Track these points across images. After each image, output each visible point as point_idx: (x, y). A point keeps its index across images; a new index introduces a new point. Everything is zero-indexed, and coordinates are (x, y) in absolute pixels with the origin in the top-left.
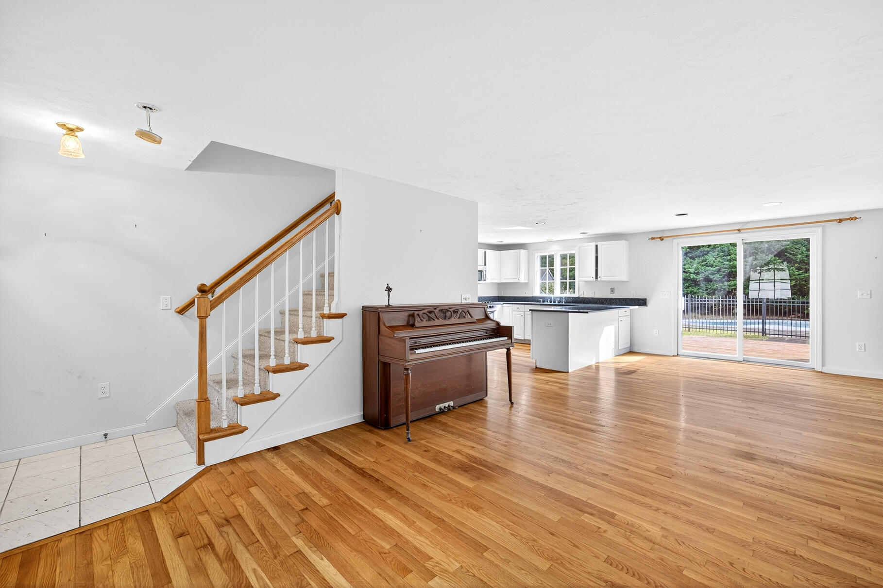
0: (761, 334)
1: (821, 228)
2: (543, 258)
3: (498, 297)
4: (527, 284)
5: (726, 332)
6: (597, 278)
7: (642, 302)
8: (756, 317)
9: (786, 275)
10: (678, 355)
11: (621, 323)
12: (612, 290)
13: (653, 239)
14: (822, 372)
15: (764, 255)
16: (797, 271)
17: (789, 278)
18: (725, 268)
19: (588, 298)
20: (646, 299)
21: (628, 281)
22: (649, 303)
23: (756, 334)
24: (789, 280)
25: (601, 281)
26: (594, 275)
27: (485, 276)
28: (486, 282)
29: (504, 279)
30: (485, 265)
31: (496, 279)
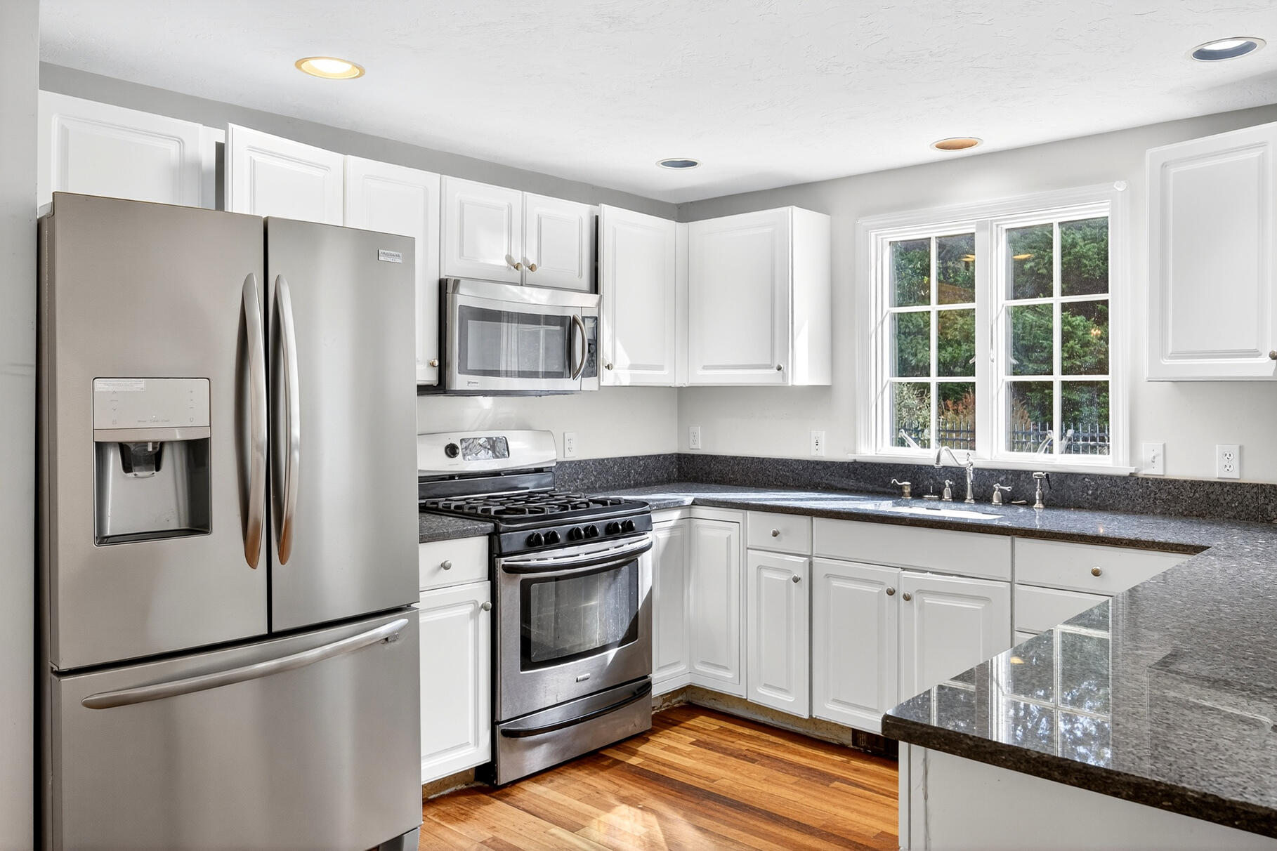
3: (679, 456)
27: (593, 346)
28: (602, 384)
29: (705, 368)
30: (595, 288)
31: (661, 368)
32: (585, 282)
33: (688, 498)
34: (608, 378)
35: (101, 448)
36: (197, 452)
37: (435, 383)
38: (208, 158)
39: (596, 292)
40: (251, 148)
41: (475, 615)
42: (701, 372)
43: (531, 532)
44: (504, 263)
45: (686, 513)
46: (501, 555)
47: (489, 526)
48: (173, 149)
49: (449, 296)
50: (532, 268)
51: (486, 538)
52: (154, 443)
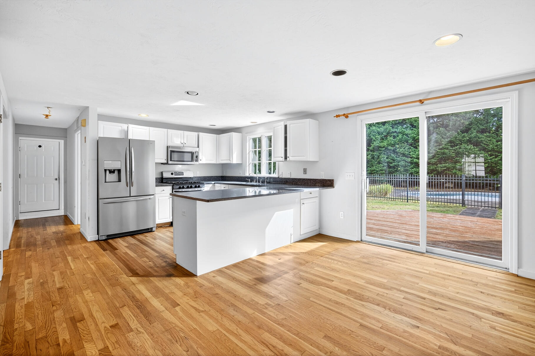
0: (461, 205)
1: (517, 92)
2: (254, 140)
3: (222, 176)
4: (241, 164)
5: (435, 203)
6: (286, 158)
7: (328, 184)
8: (458, 190)
9: (482, 160)
10: (361, 240)
11: (302, 206)
12: (305, 171)
13: (338, 116)
14: (518, 276)
15: (466, 145)
16: (489, 157)
17: (484, 161)
18: (439, 155)
19: (285, 178)
20: (333, 180)
21: (318, 161)
22: (337, 184)
23: (458, 205)
24: (484, 162)
25: (290, 161)
26: (283, 155)
27: (197, 157)
28: (199, 163)
29: (221, 160)
30: (198, 147)
31: (213, 160)
32: (196, 146)
33: (213, 182)
34: (200, 162)
35: (105, 170)
36: (119, 171)
37: (166, 163)
38: (126, 129)
39: (199, 147)
40: (132, 127)
41: (169, 198)
42: (220, 161)
43: (179, 186)
44: (179, 143)
45: (213, 185)
46: (174, 189)
47: (172, 185)
48: (120, 128)
49: (168, 149)
50: (185, 144)
51: (172, 187)
52: (113, 170)
